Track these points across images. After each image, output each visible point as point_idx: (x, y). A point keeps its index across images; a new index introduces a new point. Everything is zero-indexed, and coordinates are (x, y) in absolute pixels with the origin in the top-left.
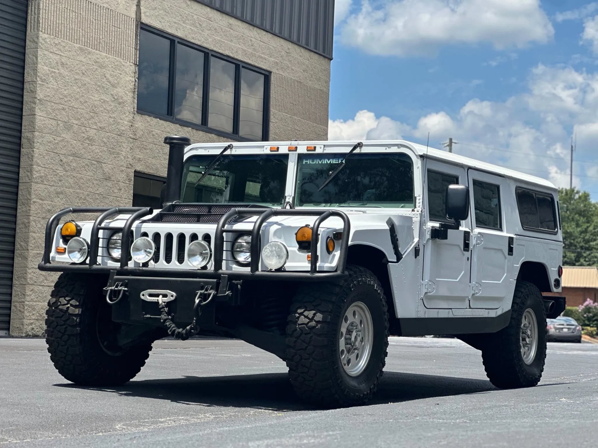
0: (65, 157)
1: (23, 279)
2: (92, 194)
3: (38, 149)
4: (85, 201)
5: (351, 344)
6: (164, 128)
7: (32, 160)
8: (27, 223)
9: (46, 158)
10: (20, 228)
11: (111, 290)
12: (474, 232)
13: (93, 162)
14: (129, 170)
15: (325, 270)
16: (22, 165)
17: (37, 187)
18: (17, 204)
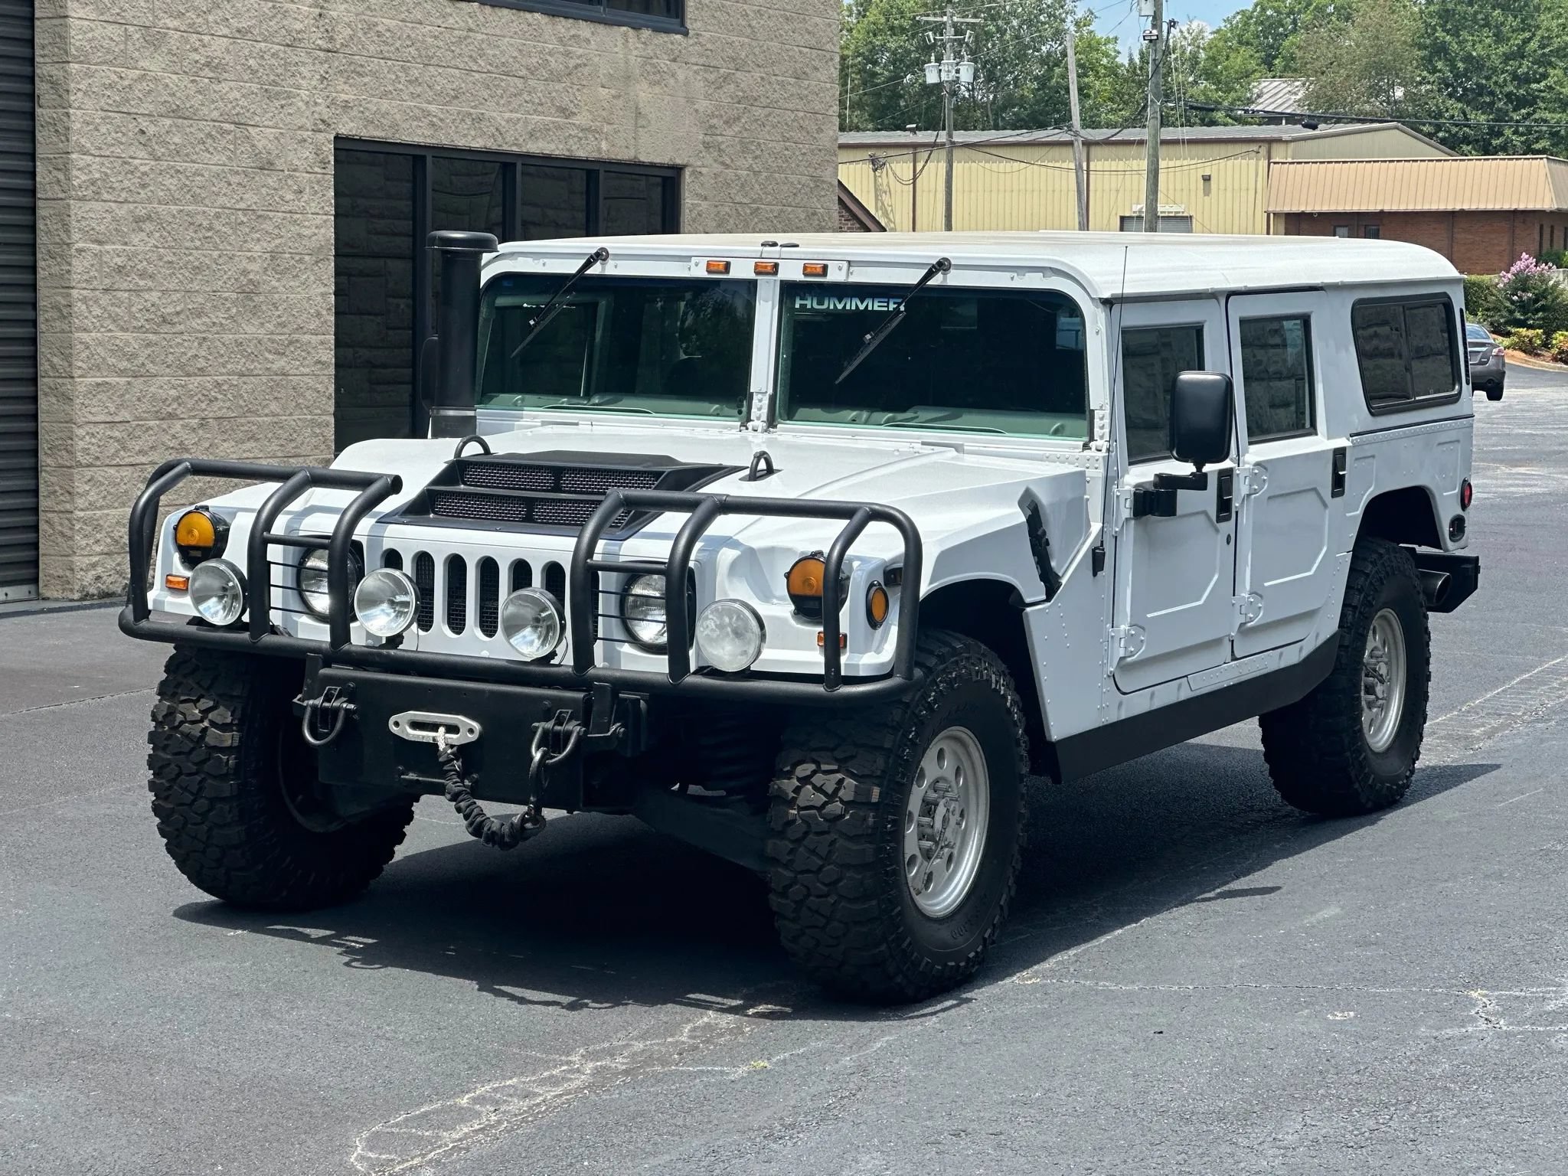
0: (151, 121)
1: (64, 453)
2: (227, 211)
3: (79, 108)
4: (210, 234)
5: (931, 838)
6: (408, 11)
7: (68, 141)
8: (65, 306)
9: (103, 130)
10: (47, 320)
11: (314, 708)
12: (1244, 463)
13: (226, 126)
14: (320, 136)
15: (862, 673)
16: (41, 151)
17: (83, 210)
18: (35, 254)
